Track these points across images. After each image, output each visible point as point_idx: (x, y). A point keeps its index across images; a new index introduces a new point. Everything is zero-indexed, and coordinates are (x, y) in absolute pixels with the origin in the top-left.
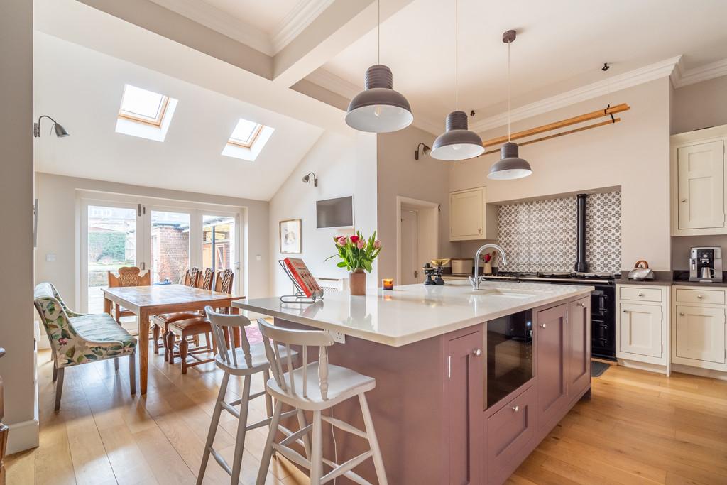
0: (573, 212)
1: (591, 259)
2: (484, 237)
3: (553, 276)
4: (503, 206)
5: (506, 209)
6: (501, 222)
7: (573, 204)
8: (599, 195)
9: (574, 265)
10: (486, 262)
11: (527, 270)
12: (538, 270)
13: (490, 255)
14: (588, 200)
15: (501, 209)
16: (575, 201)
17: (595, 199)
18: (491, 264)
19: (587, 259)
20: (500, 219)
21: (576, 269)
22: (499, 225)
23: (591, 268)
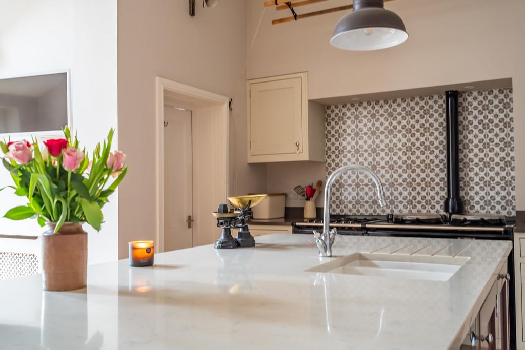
0: (437, 119)
1: (467, 194)
2: (304, 156)
3: (418, 222)
4: (333, 107)
5: (337, 111)
6: (329, 132)
7: (438, 105)
8: (475, 94)
9: (442, 203)
10: (308, 199)
11: (371, 211)
12: (388, 211)
13: (315, 187)
14: (460, 100)
15: (329, 112)
16: (441, 102)
17: (470, 99)
18: (316, 202)
19: (462, 193)
20: (329, 128)
21: (446, 210)
22: (326, 136)
23: (467, 208)
